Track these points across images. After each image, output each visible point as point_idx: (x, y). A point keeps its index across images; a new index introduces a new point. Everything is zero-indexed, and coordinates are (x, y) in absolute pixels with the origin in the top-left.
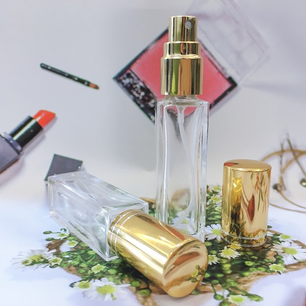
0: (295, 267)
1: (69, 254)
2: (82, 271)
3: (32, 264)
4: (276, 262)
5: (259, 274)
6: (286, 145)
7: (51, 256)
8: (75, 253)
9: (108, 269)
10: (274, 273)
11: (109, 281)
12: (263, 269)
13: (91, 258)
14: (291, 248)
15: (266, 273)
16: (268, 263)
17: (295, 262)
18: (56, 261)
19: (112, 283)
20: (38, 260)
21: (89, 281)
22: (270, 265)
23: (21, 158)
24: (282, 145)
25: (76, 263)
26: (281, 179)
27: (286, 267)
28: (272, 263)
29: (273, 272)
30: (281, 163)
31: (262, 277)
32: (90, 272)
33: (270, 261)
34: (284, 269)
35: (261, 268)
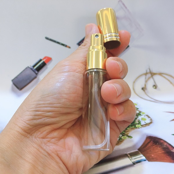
0: (144, 126)
4: (139, 124)
6: (148, 71)
12: (134, 127)
14: (144, 118)
16: (135, 124)
17: (145, 124)
23: (38, 76)
24: (147, 71)
26: (145, 85)
27: (142, 126)
28: (137, 124)
29: (137, 128)
31: (133, 130)
34: (141, 127)
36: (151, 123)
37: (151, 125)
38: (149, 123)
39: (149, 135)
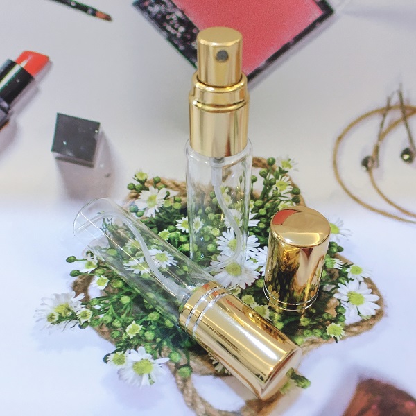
0: (355, 329)
1: (99, 303)
2: (116, 334)
3: (58, 322)
4: (336, 320)
5: (312, 342)
7: (79, 306)
8: (107, 301)
9: (145, 331)
10: (330, 340)
11: (147, 353)
12: (318, 333)
13: (125, 309)
14: (358, 292)
15: (321, 340)
16: (326, 321)
17: (358, 319)
18: (85, 315)
19: (149, 356)
20: (65, 314)
21: (124, 353)
22: (328, 325)
25: (108, 319)
27: (346, 328)
28: (331, 322)
29: (329, 337)
30: (382, 125)
31: (317, 345)
32: (124, 337)
33: (330, 317)
34: (343, 333)
35: (317, 331)
36: (378, 315)
37: (379, 325)
38: (373, 317)
39: (368, 375)
